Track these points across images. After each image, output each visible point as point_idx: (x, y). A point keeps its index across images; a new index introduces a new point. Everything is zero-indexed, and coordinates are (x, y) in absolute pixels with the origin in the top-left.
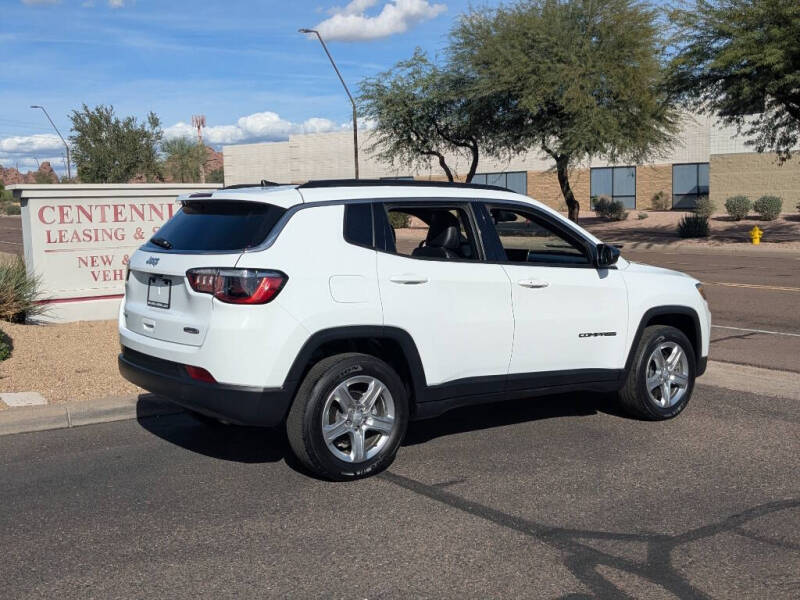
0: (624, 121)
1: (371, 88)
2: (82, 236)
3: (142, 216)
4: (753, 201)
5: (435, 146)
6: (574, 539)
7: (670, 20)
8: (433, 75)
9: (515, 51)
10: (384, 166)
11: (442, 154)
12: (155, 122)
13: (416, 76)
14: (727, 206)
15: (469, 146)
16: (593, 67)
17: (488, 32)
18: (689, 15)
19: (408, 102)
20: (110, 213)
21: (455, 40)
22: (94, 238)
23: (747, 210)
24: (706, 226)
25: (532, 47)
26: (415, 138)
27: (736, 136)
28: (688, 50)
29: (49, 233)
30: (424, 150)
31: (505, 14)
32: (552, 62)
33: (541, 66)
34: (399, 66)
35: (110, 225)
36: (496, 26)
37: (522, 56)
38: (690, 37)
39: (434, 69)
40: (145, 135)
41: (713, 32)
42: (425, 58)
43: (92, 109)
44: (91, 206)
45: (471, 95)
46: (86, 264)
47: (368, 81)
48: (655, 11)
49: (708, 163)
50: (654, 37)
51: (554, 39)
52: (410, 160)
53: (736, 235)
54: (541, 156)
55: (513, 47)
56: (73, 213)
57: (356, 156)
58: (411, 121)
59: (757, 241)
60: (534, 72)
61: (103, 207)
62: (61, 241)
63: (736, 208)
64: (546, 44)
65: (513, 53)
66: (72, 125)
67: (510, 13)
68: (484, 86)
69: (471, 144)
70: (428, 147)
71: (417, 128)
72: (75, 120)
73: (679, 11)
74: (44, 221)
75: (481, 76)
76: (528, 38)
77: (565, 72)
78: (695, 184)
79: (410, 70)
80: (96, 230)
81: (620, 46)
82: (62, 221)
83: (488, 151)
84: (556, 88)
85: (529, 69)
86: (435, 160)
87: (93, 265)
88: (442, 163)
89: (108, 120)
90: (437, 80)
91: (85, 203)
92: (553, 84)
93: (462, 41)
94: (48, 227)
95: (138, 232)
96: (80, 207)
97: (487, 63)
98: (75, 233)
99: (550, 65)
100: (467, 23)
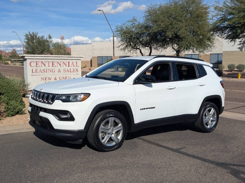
0: (198, 40)
1: (119, 28)
2: (42, 71)
3: (60, 65)
4: (236, 65)
5: (138, 47)
6: (229, 166)
7: (215, 9)
8: (139, 25)
9: (165, 18)
10: (122, 52)
11: (141, 49)
12: (50, 37)
13: (133, 25)
14: (228, 67)
15: (149, 47)
16: (189, 23)
17: (156, 12)
18: (221, 8)
19: (130, 33)
20: (51, 64)
21: (146, 14)
22: (46, 72)
23: (234, 68)
24: (222, 73)
25: (170, 17)
26: (132, 44)
27: (233, 45)
28: (220, 19)
29: (32, 70)
30: (135, 48)
31: (162, 6)
32: (176, 21)
33: (173, 22)
34: (128, 22)
35: (51, 68)
36: (159, 10)
37: (167, 19)
38: (221, 15)
39: (139, 23)
40: (47, 41)
41: (229, 13)
42: (136, 19)
43: (31, 33)
44: (45, 62)
45: (151, 31)
46: (43, 80)
47: (118, 26)
48: (209, 7)
49: (222, 54)
50: (208, 15)
51: (177, 14)
52: (130, 51)
53: (232, 76)
54: (172, 50)
55: (164, 16)
56: (40, 64)
57: (114, 49)
58: (131, 39)
59: (239, 78)
60: (171, 24)
61: (49, 62)
62: (36, 72)
63: (231, 68)
64: (175, 16)
65: (164, 18)
66: (25, 38)
67: (163, 6)
68: (155, 29)
69: (150, 46)
70: (136, 47)
71: (133, 41)
72: (26, 36)
73: (218, 7)
74: (31, 66)
75: (154, 25)
76: (169, 14)
77: (181, 25)
78: (217, 60)
79: (131, 23)
80: (47, 69)
81: (198, 17)
82: (37, 66)
83: (155, 48)
84: (178, 29)
85: (169, 23)
86: (138, 51)
87: (45, 80)
88: (141, 52)
89: (36, 37)
90: (140, 26)
91: (43, 61)
92: (177, 28)
93: (148, 14)
94: (32, 68)
95: (59, 70)
96: (42, 62)
97: (156, 22)
98: (40, 70)
99: (176, 22)
100: (150, 9)
